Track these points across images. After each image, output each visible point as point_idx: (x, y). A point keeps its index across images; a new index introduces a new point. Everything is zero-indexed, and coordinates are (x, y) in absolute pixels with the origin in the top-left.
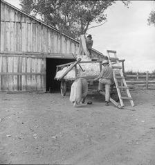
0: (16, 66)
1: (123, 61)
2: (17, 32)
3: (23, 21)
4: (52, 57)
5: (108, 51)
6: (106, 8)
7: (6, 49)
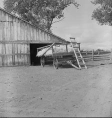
0: (11, 50)
1: (79, 44)
2: (11, 27)
3: (14, 21)
4: (34, 43)
5: (71, 38)
6: (63, 9)
7: (4, 39)
